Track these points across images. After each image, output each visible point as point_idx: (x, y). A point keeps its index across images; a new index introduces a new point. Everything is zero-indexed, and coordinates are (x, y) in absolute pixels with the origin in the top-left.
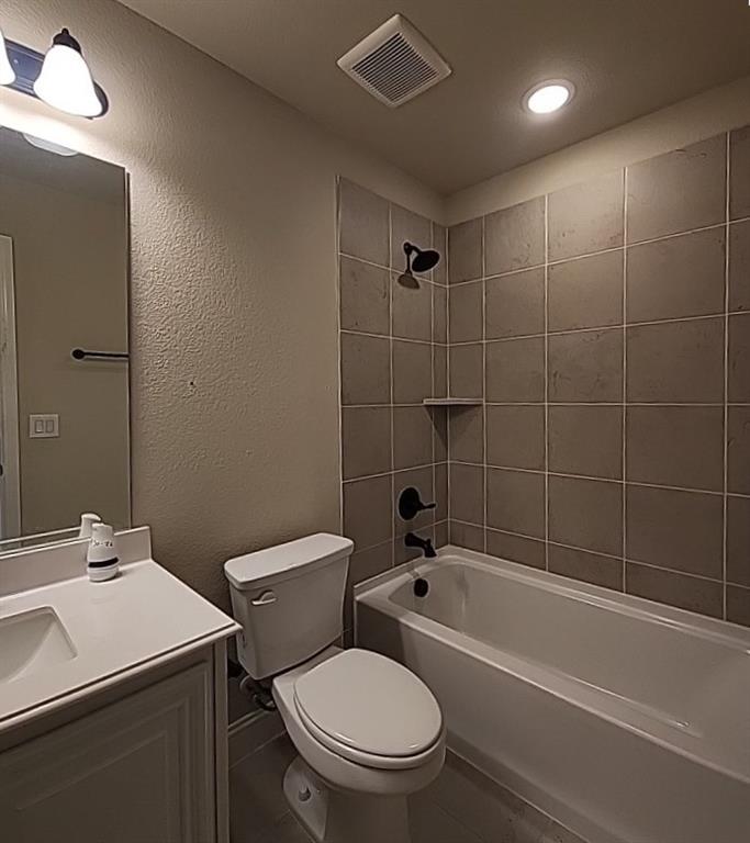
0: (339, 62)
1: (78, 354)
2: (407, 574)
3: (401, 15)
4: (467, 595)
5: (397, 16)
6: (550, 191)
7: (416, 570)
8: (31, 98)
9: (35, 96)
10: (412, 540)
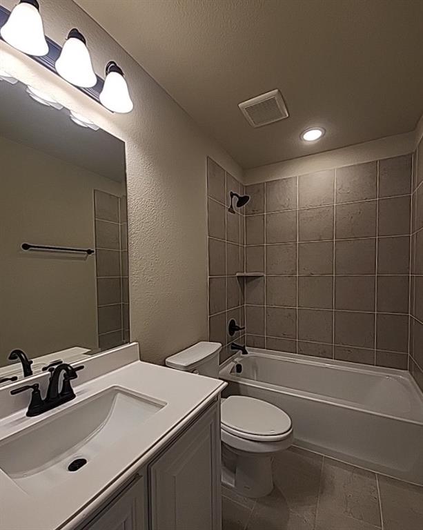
0: (240, 105)
1: (26, 247)
2: (232, 363)
3: (279, 91)
4: (257, 371)
5: (276, 91)
6: (300, 174)
7: (235, 360)
8: (97, 103)
9: (99, 102)
10: (235, 347)
